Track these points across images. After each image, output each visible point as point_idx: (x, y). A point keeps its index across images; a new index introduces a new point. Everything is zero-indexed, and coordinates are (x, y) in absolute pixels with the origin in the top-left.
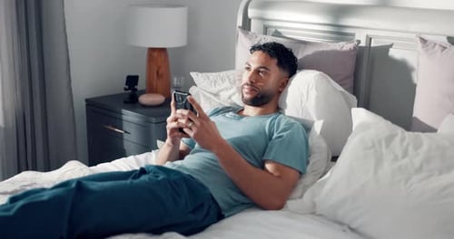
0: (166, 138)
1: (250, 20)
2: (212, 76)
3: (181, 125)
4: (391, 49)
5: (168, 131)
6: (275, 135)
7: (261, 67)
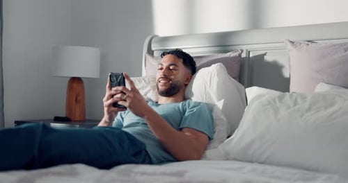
4: (265, 56)
6: (188, 110)
7: (171, 65)
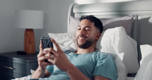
0: (38, 66)
1: (74, 14)
2: (59, 35)
3: (46, 58)
4: (149, 19)
5: (39, 63)
6: (98, 62)
7: (87, 27)
